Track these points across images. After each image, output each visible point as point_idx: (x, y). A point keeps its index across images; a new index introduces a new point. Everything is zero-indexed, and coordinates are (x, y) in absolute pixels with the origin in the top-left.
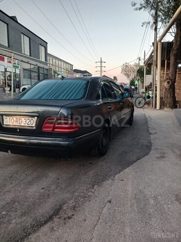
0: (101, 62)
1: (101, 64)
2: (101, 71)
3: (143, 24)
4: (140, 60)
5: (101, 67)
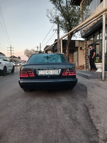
0: (11, 48)
1: (11, 49)
2: (11, 53)
3: (54, 30)
4: (38, 47)
5: (11, 50)
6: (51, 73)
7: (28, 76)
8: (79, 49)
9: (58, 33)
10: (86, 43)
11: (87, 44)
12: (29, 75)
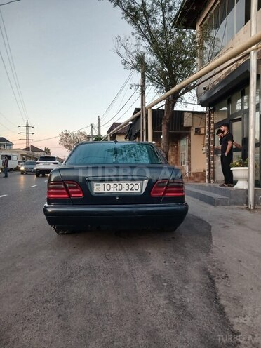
0: (27, 126)
1: (27, 129)
2: (27, 139)
3: (132, 85)
4: (92, 127)
5: (27, 133)
6: (124, 190)
7: (66, 196)
8: (193, 132)
9: (143, 93)
10: (210, 119)
11: (212, 121)
12: (69, 193)
